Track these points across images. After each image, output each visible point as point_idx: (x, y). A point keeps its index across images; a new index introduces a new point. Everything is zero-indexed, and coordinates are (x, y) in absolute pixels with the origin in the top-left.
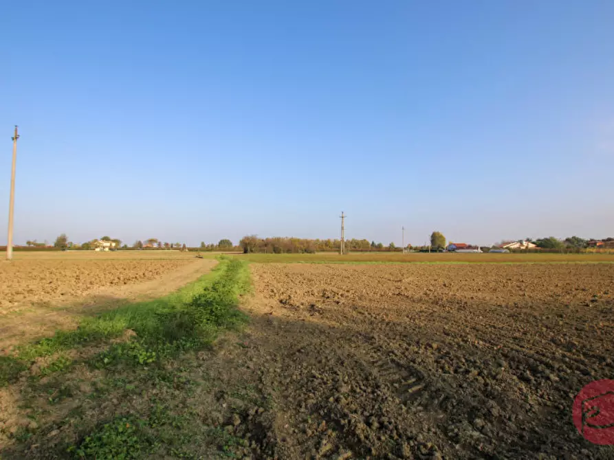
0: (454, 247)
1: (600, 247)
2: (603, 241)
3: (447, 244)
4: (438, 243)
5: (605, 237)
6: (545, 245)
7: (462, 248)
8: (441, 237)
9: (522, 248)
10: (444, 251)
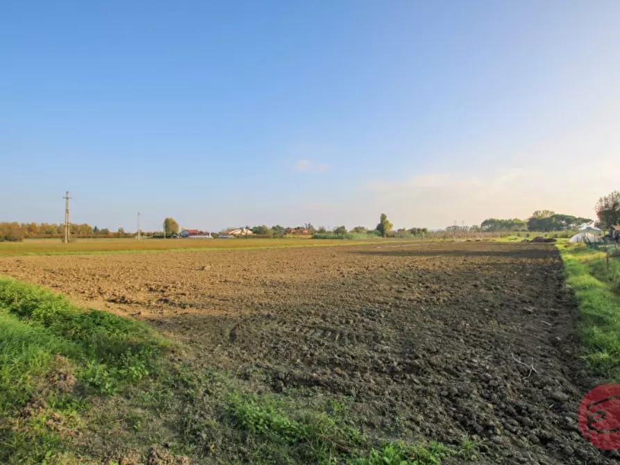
0: (187, 233)
1: (294, 233)
2: (295, 229)
3: (180, 231)
4: (171, 228)
5: (296, 227)
6: (259, 232)
7: (195, 234)
8: (174, 223)
9: (243, 234)
10: (178, 237)
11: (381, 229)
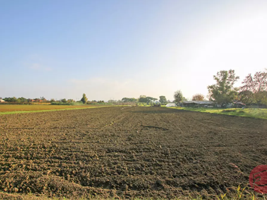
5: (35, 98)
11: (83, 100)
